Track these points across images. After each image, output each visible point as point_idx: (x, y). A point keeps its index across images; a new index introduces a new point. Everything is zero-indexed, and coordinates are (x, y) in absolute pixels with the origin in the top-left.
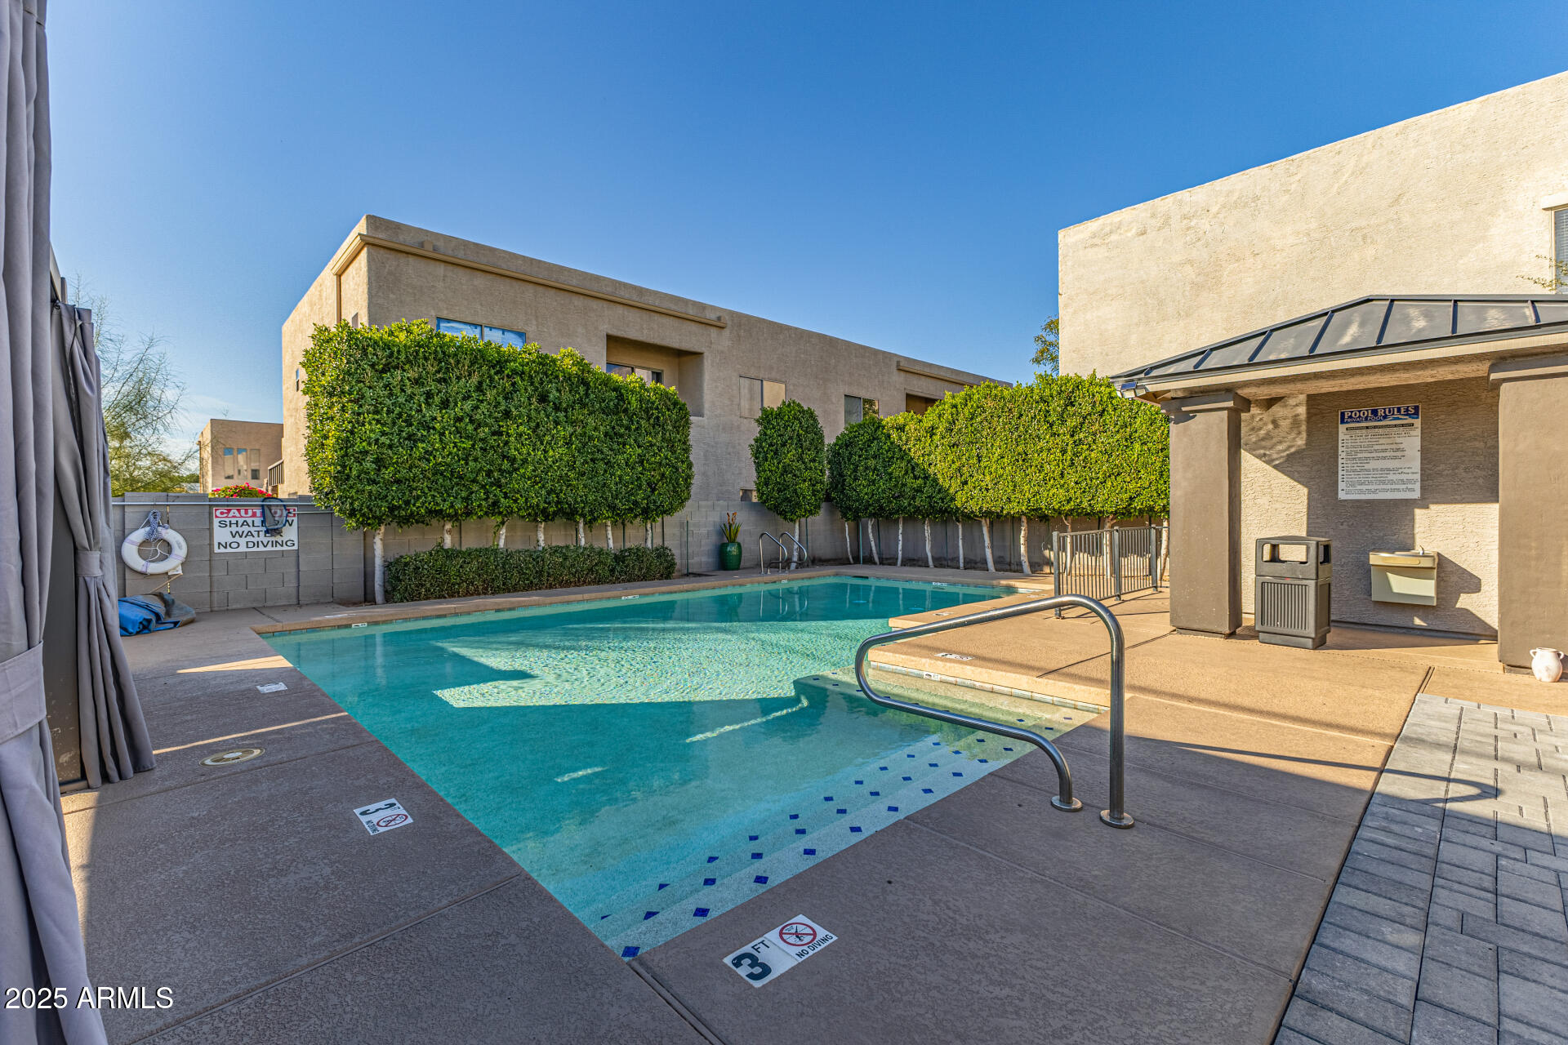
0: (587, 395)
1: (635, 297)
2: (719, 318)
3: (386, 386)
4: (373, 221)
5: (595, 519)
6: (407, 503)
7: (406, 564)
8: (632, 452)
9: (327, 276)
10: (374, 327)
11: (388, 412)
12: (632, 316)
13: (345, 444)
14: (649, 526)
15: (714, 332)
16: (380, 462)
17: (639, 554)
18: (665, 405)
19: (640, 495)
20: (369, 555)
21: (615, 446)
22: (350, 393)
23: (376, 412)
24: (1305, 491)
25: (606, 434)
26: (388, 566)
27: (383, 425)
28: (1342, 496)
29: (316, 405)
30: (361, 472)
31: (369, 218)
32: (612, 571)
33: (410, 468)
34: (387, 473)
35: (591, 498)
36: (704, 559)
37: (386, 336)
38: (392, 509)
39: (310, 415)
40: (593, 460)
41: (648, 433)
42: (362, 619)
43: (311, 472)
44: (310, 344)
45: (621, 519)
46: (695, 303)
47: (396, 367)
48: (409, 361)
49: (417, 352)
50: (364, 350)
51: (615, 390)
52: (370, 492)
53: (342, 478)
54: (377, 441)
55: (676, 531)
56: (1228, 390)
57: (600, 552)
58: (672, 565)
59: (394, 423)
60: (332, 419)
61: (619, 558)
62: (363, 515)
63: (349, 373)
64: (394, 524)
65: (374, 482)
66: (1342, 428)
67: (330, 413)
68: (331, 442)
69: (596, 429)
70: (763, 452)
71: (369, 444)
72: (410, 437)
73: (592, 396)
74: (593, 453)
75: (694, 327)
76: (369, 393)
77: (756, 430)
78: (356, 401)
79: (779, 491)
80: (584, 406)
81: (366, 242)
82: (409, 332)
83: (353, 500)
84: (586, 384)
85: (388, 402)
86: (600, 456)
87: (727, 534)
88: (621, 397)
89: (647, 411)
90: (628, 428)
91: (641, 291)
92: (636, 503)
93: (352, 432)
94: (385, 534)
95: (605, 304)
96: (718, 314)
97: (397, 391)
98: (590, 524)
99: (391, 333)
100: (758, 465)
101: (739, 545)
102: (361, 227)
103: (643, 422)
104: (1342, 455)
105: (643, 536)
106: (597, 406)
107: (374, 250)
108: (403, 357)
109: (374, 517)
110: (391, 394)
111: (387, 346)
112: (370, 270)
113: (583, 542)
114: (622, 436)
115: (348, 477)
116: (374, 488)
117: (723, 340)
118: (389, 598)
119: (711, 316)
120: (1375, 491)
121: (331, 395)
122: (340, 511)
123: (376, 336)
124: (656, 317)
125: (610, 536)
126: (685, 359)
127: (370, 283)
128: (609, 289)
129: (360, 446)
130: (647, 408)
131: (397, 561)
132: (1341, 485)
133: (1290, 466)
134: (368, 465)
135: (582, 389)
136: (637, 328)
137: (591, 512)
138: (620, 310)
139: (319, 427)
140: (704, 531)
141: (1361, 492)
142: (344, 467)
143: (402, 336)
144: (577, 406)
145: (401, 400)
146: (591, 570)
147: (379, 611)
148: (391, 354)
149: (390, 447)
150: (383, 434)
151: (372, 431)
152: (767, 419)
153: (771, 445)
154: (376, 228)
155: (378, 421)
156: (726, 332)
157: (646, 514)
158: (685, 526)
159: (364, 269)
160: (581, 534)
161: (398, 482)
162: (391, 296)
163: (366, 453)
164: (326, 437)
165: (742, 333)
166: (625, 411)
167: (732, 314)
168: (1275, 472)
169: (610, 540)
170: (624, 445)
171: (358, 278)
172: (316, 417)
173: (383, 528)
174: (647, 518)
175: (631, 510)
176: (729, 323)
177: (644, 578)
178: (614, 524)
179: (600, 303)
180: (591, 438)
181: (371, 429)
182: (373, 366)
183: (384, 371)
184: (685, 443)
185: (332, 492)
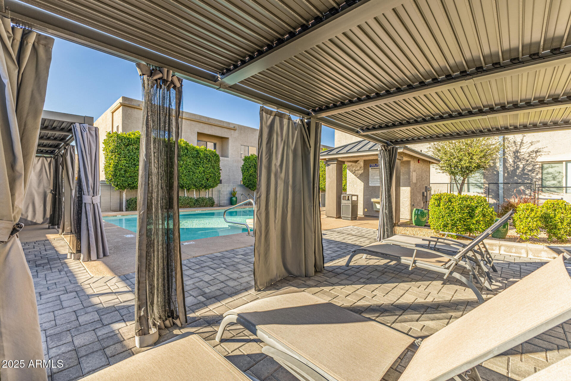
0: (187, 152)
1: (207, 121)
2: (234, 127)
3: (128, 150)
4: (124, 98)
5: (190, 189)
6: (133, 183)
7: (133, 200)
8: (201, 169)
9: (109, 112)
10: (124, 133)
11: (128, 157)
12: (206, 126)
13: (116, 166)
14: (207, 191)
15: (232, 131)
16: (125, 171)
17: (203, 199)
18: (212, 155)
19: (204, 182)
20: (121, 198)
21: (196, 167)
22: (117, 152)
23: (125, 157)
24: (363, 184)
25: (193, 164)
26: (127, 201)
27: (127, 161)
28: (370, 185)
29: (107, 155)
30: (120, 174)
31: (123, 97)
32: (195, 204)
33: (134, 173)
34: (128, 175)
35: (188, 182)
36: (225, 202)
37: (128, 136)
38: (129, 184)
39: (105, 158)
40: (189, 171)
41: (206, 164)
42: (120, 214)
43: (106, 174)
44: (106, 138)
45: (198, 189)
46: (226, 122)
47: (130, 145)
48: (134, 143)
49: (137, 140)
50: (122, 140)
51: (196, 151)
52: (123, 180)
53: (115, 175)
54: (125, 165)
55: (217, 193)
56: (336, 159)
57: (191, 198)
58: (213, 203)
59: (130, 160)
60: (112, 159)
61: (197, 200)
62: (120, 186)
63: (117, 146)
64: (129, 189)
65: (124, 177)
66: (370, 168)
67: (112, 157)
68: (112, 165)
69: (190, 162)
70: (245, 169)
71: (123, 166)
72: (134, 164)
73: (189, 153)
74: (189, 169)
75: (226, 130)
76: (122, 152)
77: (243, 163)
78: (118, 154)
79: (249, 181)
80: (186, 155)
81: (122, 105)
82: (134, 134)
83: (118, 182)
84: (187, 149)
85: (128, 154)
86: (191, 170)
87: (233, 194)
88: (198, 153)
89: (206, 157)
90: (200, 162)
91: (209, 119)
92: (202, 184)
93: (118, 163)
94: (126, 192)
95: (197, 123)
96: (234, 126)
97: (131, 151)
98: (188, 190)
99: (129, 135)
100: (243, 173)
101: (236, 198)
102: (120, 100)
103: (204, 160)
104: (370, 175)
105: (205, 194)
106: (191, 156)
107: (124, 107)
108: (133, 142)
109: (123, 187)
110: (129, 152)
111: (128, 139)
112: (123, 113)
113: (186, 195)
114: (198, 164)
115: (116, 175)
116: (124, 179)
117: (235, 134)
118: (127, 210)
119: (232, 126)
120: (376, 184)
121: (112, 152)
122: (114, 185)
123: (125, 136)
124: (213, 127)
125: (195, 194)
126: (223, 139)
127: (123, 117)
128: (199, 118)
129: (120, 167)
130: (206, 156)
131: (130, 199)
132: (370, 182)
133: (360, 177)
134: (122, 172)
135: (186, 151)
136: (207, 130)
137: (188, 187)
138: (202, 124)
139: (108, 161)
140: (225, 193)
141: (373, 184)
142: (115, 172)
143: (133, 136)
144: (184, 156)
145: (132, 154)
146: (188, 204)
147: (124, 213)
148: (129, 141)
149: (129, 167)
150: (127, 163)
151: (123, 163)
152: (246, 159)
153: (246, 167)
154: (125, 100)
155: (125, 160)
156: (237, 131)
157: (206, 187)
158: (219, 191)
159: (121, 113)
160: (186, 193)
161: (131, 177)
162: (129, 121)
163: (122, 169)
164: (110, 164)
165: (242, 132)
166: (199, 157)
167: (239, 126)
168: (358, 179)
169: (195, 195)
170: (199, 167)
171: (119, 114)
172: (108, 159)
173: (126, 190)
174: (206, 189)
175: (201, 186)
176: (238, 128)
177: (205, 206)
178: (196, 191)
179: (195, 122)
180: (188, 165)
181: (123, 162)
182: (124, 144)
183: (127, 146)
184: (218, 166)
185: (112, 179)
